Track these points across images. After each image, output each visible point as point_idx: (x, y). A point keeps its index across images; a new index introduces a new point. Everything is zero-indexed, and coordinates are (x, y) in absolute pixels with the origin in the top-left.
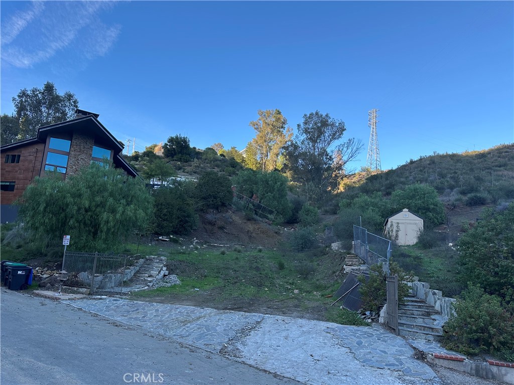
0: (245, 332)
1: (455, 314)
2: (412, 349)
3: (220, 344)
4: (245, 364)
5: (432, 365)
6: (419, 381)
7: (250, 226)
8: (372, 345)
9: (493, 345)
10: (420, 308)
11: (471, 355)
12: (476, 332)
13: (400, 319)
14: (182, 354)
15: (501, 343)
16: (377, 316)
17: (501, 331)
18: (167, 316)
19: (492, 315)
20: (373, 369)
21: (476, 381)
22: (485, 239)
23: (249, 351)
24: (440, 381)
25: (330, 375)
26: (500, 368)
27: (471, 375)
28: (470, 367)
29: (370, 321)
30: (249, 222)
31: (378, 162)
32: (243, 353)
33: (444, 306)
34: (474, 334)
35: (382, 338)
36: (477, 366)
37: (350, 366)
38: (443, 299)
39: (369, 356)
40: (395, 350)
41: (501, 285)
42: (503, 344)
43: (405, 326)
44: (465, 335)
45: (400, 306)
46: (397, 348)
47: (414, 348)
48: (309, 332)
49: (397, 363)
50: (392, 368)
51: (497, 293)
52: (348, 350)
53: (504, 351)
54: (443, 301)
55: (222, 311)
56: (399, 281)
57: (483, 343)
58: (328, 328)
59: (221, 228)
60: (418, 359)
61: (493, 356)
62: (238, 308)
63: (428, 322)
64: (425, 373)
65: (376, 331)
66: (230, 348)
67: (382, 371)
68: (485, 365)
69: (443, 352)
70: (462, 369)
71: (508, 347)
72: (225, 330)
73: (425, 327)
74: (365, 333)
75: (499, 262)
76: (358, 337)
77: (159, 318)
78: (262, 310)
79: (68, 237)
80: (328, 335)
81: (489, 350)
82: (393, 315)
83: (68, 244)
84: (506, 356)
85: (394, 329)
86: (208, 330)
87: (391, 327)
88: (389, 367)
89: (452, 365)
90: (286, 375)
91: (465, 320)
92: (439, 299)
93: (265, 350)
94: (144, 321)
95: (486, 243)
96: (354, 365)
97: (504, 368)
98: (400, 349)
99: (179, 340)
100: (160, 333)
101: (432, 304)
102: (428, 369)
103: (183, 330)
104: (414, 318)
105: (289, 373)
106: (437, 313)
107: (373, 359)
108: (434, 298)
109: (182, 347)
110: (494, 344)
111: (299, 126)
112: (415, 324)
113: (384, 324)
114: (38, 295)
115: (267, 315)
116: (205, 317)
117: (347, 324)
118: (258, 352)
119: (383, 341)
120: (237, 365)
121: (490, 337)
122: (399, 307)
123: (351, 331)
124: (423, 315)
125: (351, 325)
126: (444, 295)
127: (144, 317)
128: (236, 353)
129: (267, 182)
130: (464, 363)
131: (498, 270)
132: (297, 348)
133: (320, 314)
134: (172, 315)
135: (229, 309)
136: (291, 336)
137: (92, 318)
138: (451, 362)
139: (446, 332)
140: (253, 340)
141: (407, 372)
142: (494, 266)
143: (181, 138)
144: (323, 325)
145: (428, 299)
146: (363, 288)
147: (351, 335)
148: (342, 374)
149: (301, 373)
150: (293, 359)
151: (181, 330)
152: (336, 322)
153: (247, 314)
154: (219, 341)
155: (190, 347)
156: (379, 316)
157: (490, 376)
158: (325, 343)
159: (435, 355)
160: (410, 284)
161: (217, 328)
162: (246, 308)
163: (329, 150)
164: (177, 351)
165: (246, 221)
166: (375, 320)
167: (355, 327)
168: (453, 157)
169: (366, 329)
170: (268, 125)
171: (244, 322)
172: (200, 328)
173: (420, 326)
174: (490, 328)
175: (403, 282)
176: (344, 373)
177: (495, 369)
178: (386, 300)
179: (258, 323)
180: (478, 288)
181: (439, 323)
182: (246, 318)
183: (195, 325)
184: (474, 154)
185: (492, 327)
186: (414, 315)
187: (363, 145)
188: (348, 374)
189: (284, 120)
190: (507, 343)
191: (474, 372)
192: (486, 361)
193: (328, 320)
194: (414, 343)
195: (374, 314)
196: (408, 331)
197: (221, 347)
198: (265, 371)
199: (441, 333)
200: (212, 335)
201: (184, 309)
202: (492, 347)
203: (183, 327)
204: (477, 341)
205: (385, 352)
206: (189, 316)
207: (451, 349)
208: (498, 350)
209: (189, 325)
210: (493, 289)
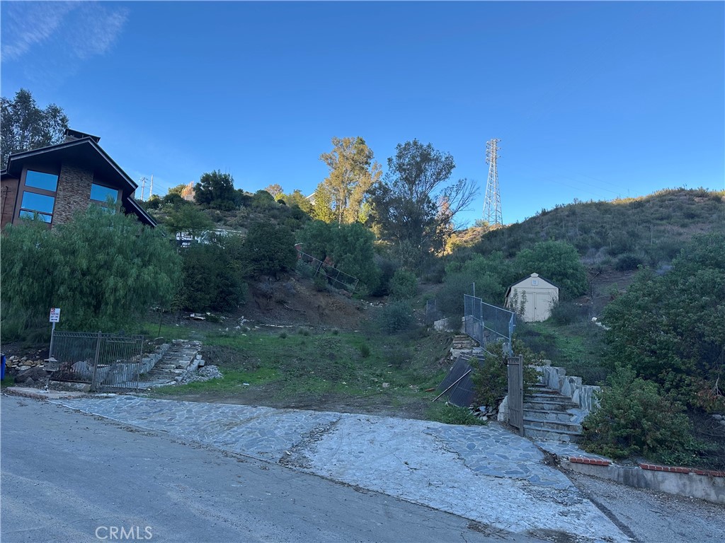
0: (314, 436)
1: (598, 405)
2: (541, 453)
3: (279, 451)
4: (315, 475)
5: (567, 472)
6: (550, 492)
7: (322, 299)
8: (488, 448)
9: (647, 444)
10: (553, 401)
11: (619, 458)
12: (625, 427)
13: (526, 416)
14: (226, 464)
15: (657, 440)
16: (495, 412)
17: (657, 425)
18: (204, 418)
19: (646, 405)
20: (489, 478)
21: (624, 490)
22: (639, 307)
23: (320, 460)
24: (578, 490)
25: (431, 487)
26: (656, 473)
27: (618, 483)
28: (616, 473)
29: (485, 418)
30: (319, 294)
31: (499, 214)
32: (313, 462)
33: (584, 396)
34: (622, 430)
35: (501, 439)
36: (626, 472)
37: (459, 475)
38: (583, 388)
39: (484, 463)
40: (518, 455)
41: (659, 368)
42: (661, 442)
43: (532, 424)
44: (611, 432)
45: (526, 398)
46: (522, 451)
47: (545, 452)
48: (403, 434)
49: (521, 470)
50: (514, 476)
51: (654, 378)
52: (456, 456)
53: (661, 452)
54: (583, 390)
55: (282, 410)
56: (524, 364)
57: (634, 442)
58: (428, 428)
59: (281, 302)
60: (548, 464)
61: (647, 458)
62: (305, 406)
63: (563, 418)
64: (557, 482)
65: (493, 431)
66: (294, 456)
67: (501, 481)
68: (637, 470)
69: (583, 455)
70: (607, 476)
71: (667, 446)
72: (286, 434)
73: (559, 424)
74: (479, 434)
75: (657, 337)
76: (469, 439)
77: (193, 421)
78: (338, 407)
79: (58, 311)
80: (429, 437)
81: (641, 451)
82: (517, 409)
83: (58, 321)
84: (663, 458)
85: (518, 429)
86: (263, 434)
87: (513, 427)
88: (510, 476)
89: (593, 471)
90: (371, 488)
91: (612, 413)
92: (577, 388)
93: (342, 457)
94: (171, 425)
95: (640, 311)
96: (464, 474)
97: (661, 473)
98: (525, 452)
99: (222, 448)
100: (195, 439)
101: (569, 395)
102: (562, 477)
103: (227, 435)
104: (544, 413)
105: (375, 485)
106: (575, 406)
107: (489, 466)
108: (571, 386)
109: (227, 456)
110: (648, 442)
111: (390, 160)
112: (545, 421)
113: (505, 422)
114: (13, 393)
115: (346, 414)
116: (258, 417)
117: (455, 424)
118: (333, 460)
119: (502, 443)
120: (304, 477)
121: (644, 433)
122: (524, 399)
123: (460, 431)
124: (556, 409)
125: (460, 424)
126: (585, 382)
127: (171, 419)
128: (302, 463)
129: (345, 238)
130: (609, 468)
131: (656, 347)
132: (386, 455)
133: (418, 411)
134: (211, 416)
135: (293, 408)
136: (379, 439)
137: (96, 422)
138: (593, 467)
139: (586, 429)
140: (325, 446)
141: (535, 481)
142: (650, 342)
143: (220, 176)
144: (422, 425)
145: (563, 389)
146: (476, 374)
147: (460, 437)
148: (447, 486)
149: (392, 486)
150: (381, 468)
151: (224, 435)
152: (440, 421)
153: (317, 413)
154: (279, 447)
155: (238, 456)
156: (497, 412)
157: (643, 484)
158: (425, 448)
159: (571, 459)
160: (539, 369)
161: (276, 432)
162: (315, 405)
163: (431, 195)
164: (217, 461)
165: (315, 293)
166: (492, 418)
167: (465, 427)
168: (600, 205)
169: (480, 429)
170: (347, 159)
171: (313, 423)
172: (252, 432)
173: (553, 423)
174: (644, 421)
175: (530, 366)
176: (451, 484)
177: (649, 475)
178: (507, 391)
179: (333, 423)
180: (629, 371)
181: (577, 419)
182: (316, 418)
183: (244, 429)
184: (628, 202)
185: (646, 420)
186: (544, 409)
187: (478, 189)
188: (456, 485)
189: (370, 153)
190: (666, 441)
191: (621, 479)
192: (638, 466)
193: (429, 419)
194: (544, 445)
195: (491, 409)
196: (537, 430)
197: (281, 455)
198: (343, 484)
199: (580, 432)
200: (268, 441)
201: (229, 408)
202: (645, 447)
203: (228, 431)
204: (626, 440)
205: (506, 458)
206: (236, 417)
207: (593, 452)
208: (653, 450)
209: (235, 428)
210: (649, 372)
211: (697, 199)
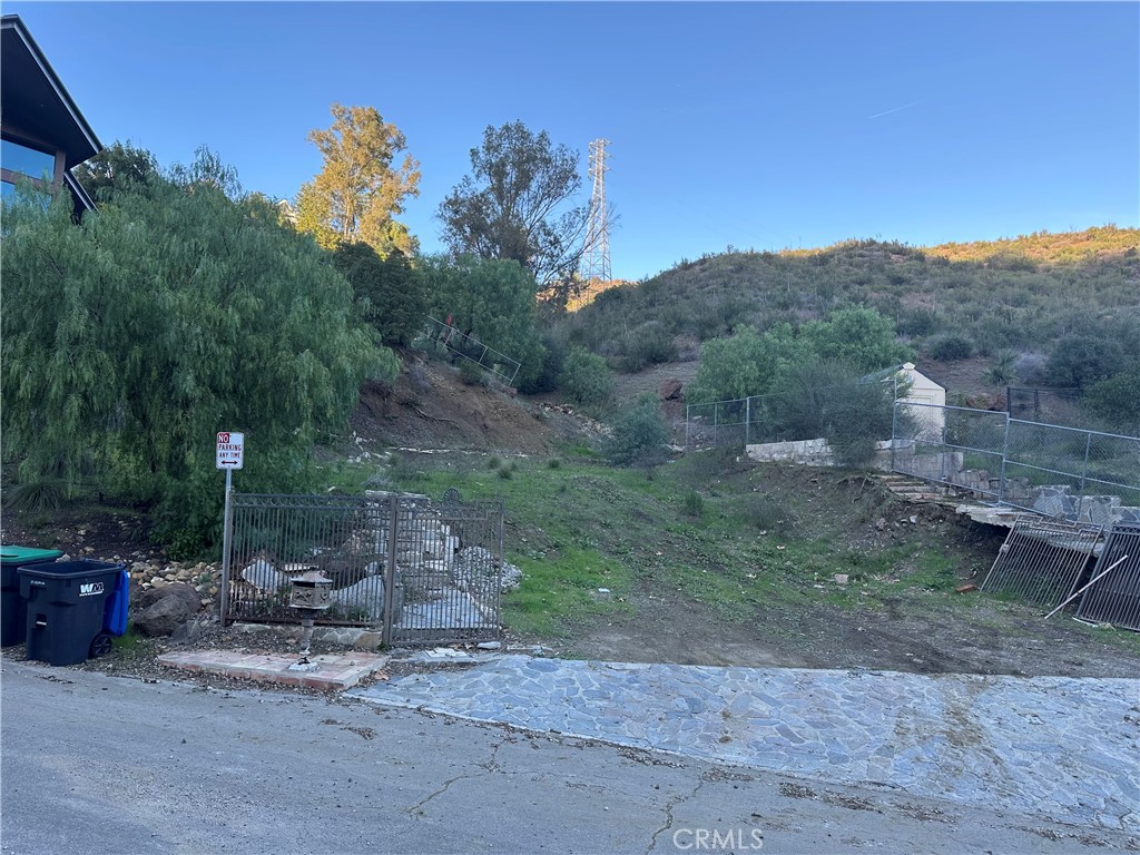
7: (476, 400)
30: (470, 389)
59: (408, 405)
79: (237, 438)
111: (474, 153)
165: (463, 387)
168: (767, 257)
184: (805, 255)
211: (894, 257)
